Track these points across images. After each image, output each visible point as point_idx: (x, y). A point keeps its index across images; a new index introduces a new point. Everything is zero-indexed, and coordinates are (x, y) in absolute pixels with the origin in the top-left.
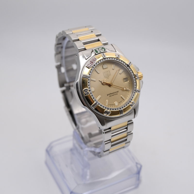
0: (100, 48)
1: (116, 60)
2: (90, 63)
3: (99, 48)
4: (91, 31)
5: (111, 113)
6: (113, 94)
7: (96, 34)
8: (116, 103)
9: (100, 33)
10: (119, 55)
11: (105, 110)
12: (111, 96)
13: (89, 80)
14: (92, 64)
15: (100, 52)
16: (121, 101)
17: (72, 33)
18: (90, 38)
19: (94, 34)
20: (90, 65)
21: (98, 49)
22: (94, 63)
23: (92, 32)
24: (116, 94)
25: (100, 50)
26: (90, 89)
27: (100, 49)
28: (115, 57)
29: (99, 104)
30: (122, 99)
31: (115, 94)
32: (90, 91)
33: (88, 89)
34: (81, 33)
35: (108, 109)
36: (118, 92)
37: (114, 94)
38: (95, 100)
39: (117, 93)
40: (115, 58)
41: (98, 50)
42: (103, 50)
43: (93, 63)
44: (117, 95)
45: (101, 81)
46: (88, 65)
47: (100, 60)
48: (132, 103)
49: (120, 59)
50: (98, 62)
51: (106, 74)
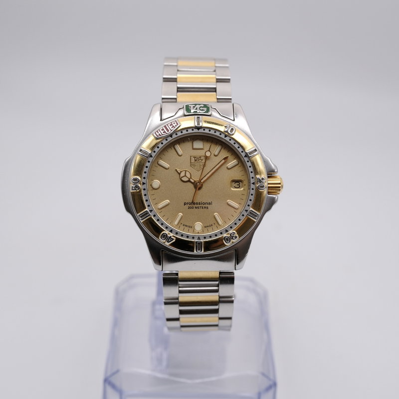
0: (199, 104)
1: (223, 136)
2: (163, 130)
3: (196, 105)
4: (213, 70)
5: (174, 241)
6: (198, 206)
7: (218, 77)
8: (198, 226)
9: (229, 78)
10: (232, 129)
11: (164, 230)
12: (193, 208)
13: (149, 162)
14: (165, 132)
15: (194, 112)
16: (212, 225)
17: (175, 64)
18: (201, 82)
19: (214, 76)
20: (160, 133)
21: (194, 105)
22: (170, 131)
23: (215, 71)
24: (205, 207)
25: (196, 109)
26: (144, 181)
27: (198, 106)
28: (223, 131)
29: (154, 216)
30: (215, 222)
31: (202, 205)
32: (144, 184)
33: (140, 179)
34: (190, 68)
35: (171, 231)
36: (210, 204)
37: (200, 206)
38: (149, 206)
39: (208, 206)
40: (221, 132)
41: (194, 107)
42: (202, 110)
43: (168, 131)
44: (206, 209)
45: (179, 172)
46: (157, 131)
47: (187, 129)
48: (230, 235)
49: (232, 136)
50: (182, 132)
51: (195, 160)
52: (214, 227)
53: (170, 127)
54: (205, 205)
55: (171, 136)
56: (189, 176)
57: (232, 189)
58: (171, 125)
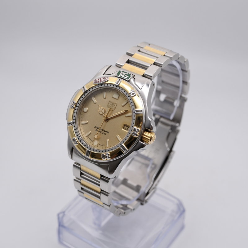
0: (126, 73)
1: (127, 96)
2: (99, 80)
3: (124, 72)
5: (77, 144)
6: (101, 131)
8: (96, 143)
10: (134, 94)
11: (75, 136)
13: (84, 95)
15: (120, 76)
16: (103, 145)
19: (155, 60)
21: (123, 72)
24: (104, 133)
28: (129, 93)
29: (74, 126)
31: (103, 132)
32: (77, 106)
35: (79, 138)
38: (74, 120)
39: (106, 133)
40: (127, 93)
41: (123, 73)
42: (126, 77)
44: (104, 135)
45: (100, 108)
47: (111, 84)
48: (106, 155)
49: (132, 98)
50: (107, 85)
51: (111, 105)
52: (104, 147)
53: (103, 80)
54: (105, 132)
55: (101, 85)
56: (103, 112)
57: (123, 129)
58: (104, 79)
